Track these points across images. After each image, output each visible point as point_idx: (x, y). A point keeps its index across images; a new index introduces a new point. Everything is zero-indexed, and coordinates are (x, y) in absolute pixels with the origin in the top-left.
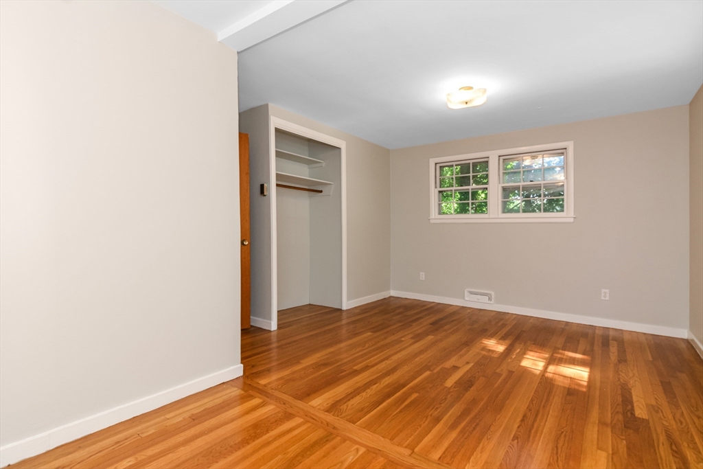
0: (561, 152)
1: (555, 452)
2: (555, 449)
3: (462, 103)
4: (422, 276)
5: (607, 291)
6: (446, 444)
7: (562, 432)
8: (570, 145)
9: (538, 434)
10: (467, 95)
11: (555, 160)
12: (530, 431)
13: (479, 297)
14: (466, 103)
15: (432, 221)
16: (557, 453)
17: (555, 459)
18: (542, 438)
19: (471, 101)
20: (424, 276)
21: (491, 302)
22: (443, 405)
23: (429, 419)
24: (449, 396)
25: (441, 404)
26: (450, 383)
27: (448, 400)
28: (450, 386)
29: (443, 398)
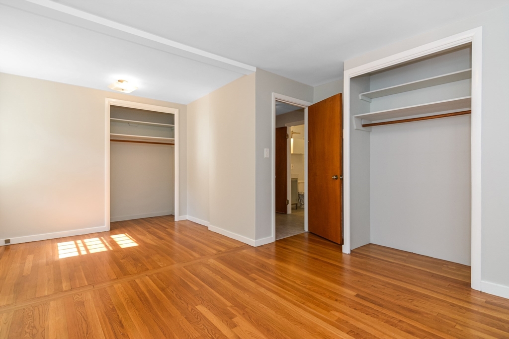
1: (85, 317)
2: (86, 319)
7: (87, 334)
9: (102, 320)
12: (109, 319)
16: (83, 317)
17: (83, 314)
18: (98, 319)
22: (174, 295)
23: (165, 286)
24: (183, 302)
25: (176, 295)
26: (201, 308)
27: (178, 300)
28: (196, 307)
29: (182, 298)
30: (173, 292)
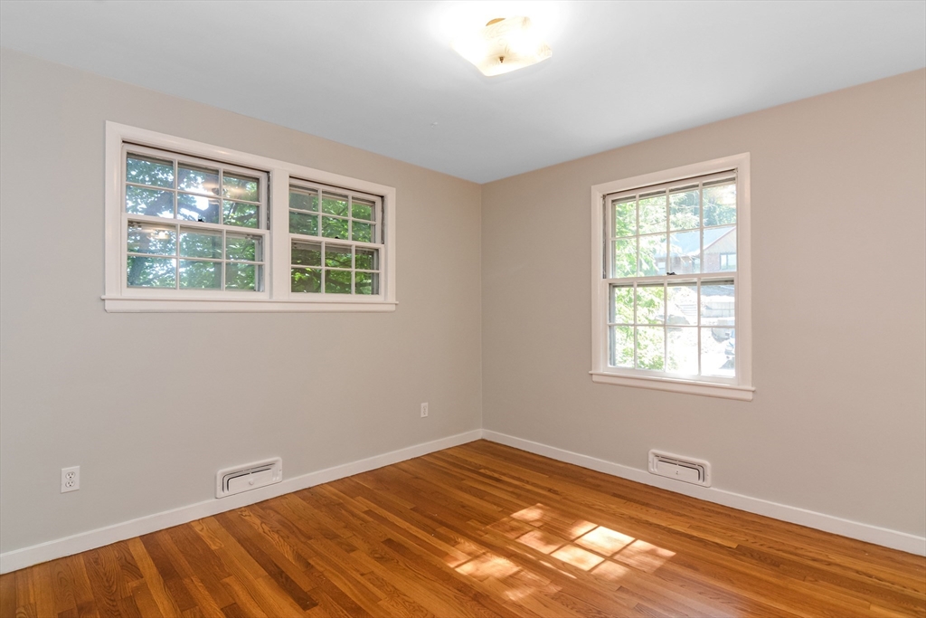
4: (72, 477)
5: (426, 404)
8: (391, 193)
14: (501, 59)
21: (278, 479)
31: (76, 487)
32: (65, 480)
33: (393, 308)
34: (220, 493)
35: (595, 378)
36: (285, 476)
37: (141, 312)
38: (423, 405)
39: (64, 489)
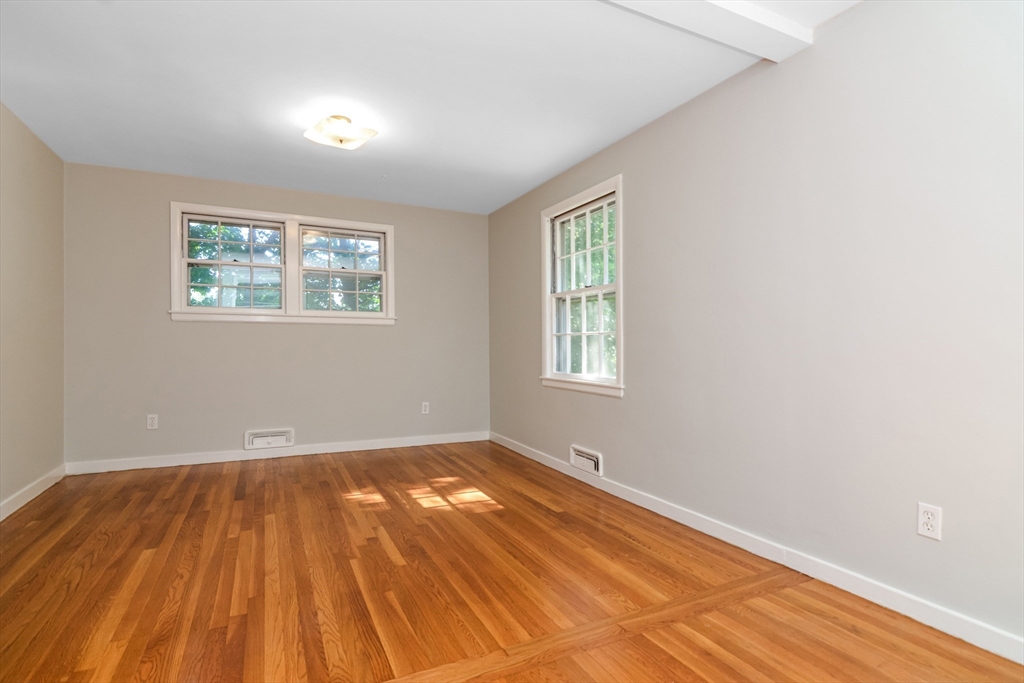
0: (381, 236)
3: (335, 138)
4: (153, 421)
5: (427, 403)
6: (511, 620)
8: (390, 230)
10: (340, 129)
11: (374, 245)
13: (270, 439)
14: (341, 141)
15: (174, 317)
19: (348, 140)
20: (156, 422)
21: (291, 444)
22: (437, 585)
23: (454, 608)
24: (425, 574)
25: (433, 586)
26: (398, 559)
27: (432, 578)
28: (405, 563)
29: (424, 579)
30: (439, 593)
31: (156, 427)
32: (149, 422)
33: (393, 322)
34: (247, 447)
35: (544, 383)
36: (298, 442)
37: (194, 322)
38: (424, 404)
39: (149, 428)
